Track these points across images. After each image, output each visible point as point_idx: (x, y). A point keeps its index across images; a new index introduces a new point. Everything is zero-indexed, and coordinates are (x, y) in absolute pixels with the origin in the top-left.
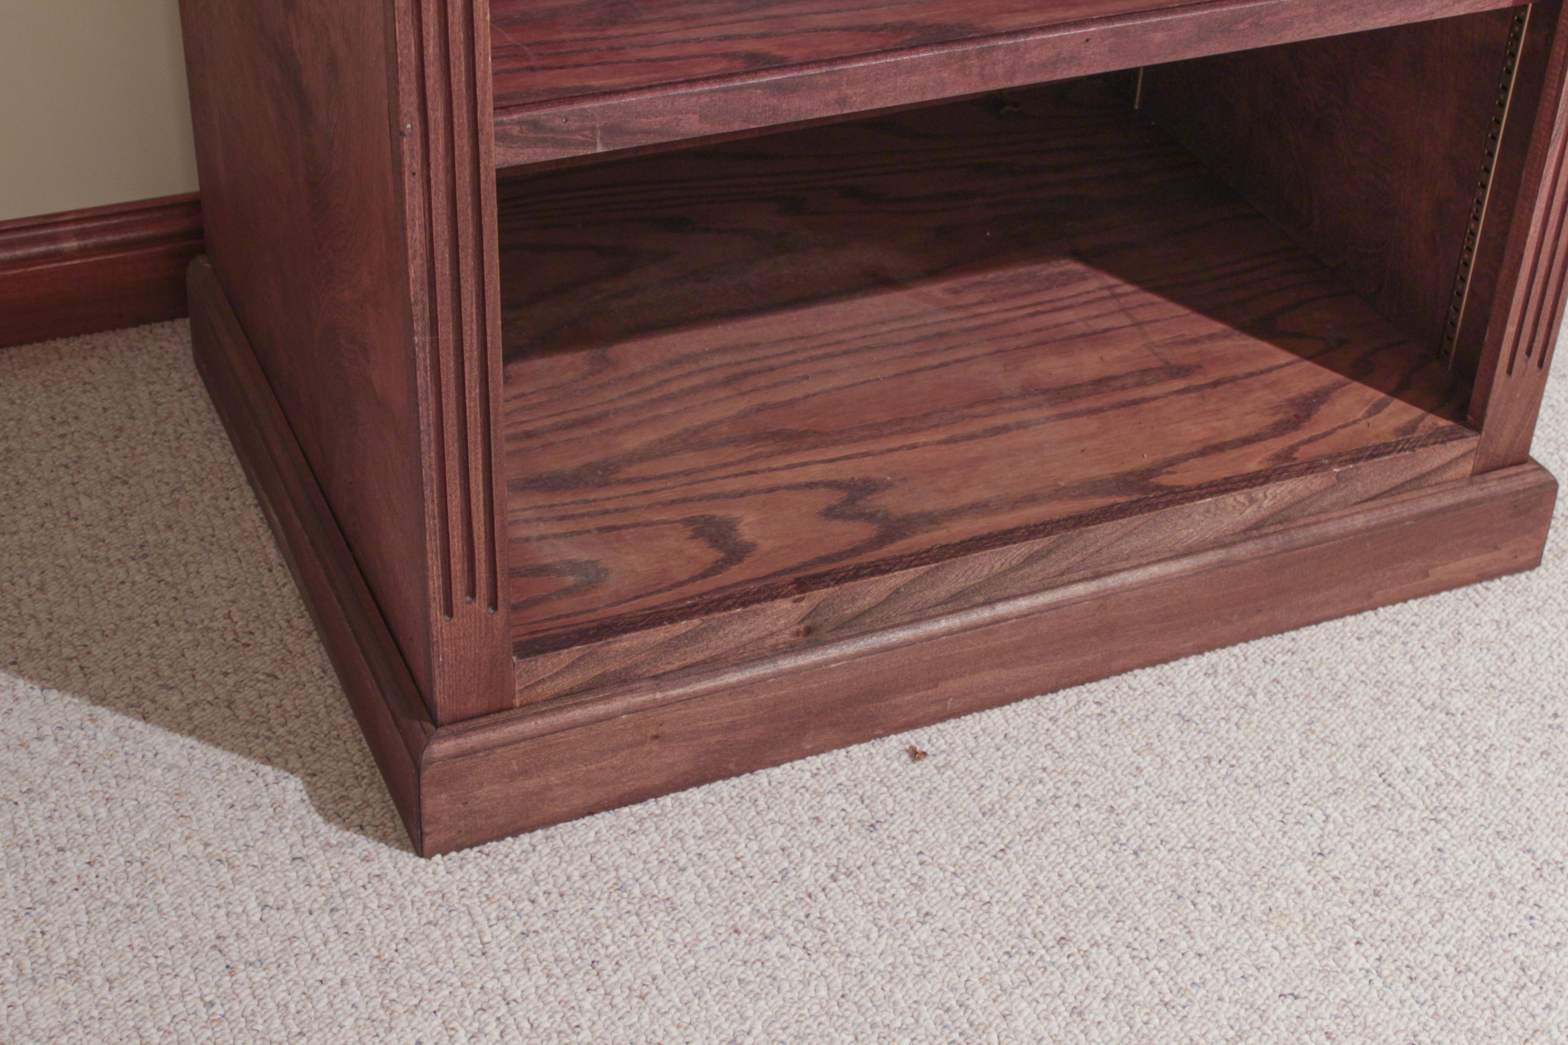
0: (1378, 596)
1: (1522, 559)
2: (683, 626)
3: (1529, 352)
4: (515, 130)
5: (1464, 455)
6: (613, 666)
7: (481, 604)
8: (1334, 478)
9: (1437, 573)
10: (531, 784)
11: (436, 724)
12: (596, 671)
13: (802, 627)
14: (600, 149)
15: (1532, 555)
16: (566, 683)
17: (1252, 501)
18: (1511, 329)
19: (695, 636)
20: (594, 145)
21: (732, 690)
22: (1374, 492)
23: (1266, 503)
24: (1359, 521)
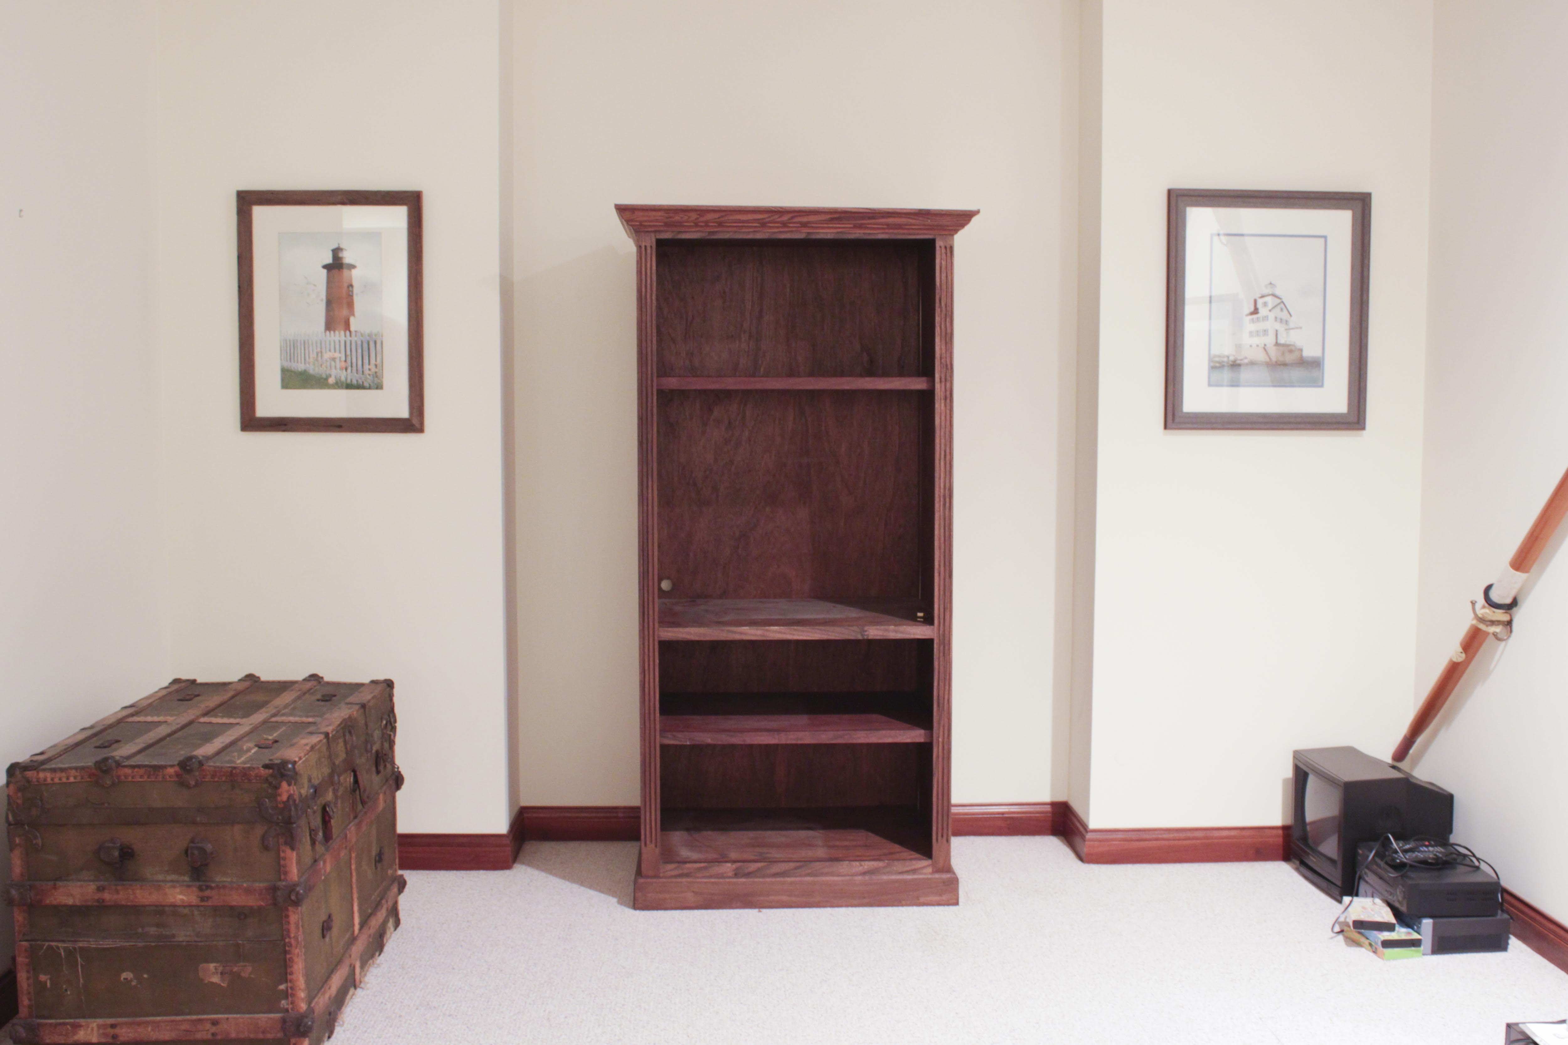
0: (903, 902)
1: (951, 902)
2: (702, 865)
3: (942, 836)
4: (670, 736)
5: (928, 866)
6: (685, 871)
7: (653, 845)
8: (886, 864)
9: (922, 900)
10: (661, 896)
11: (641, 876)
12: (681, 872)
13: (733, 873)
14: (688, 743)
15: (955, 901)
16: (673, 873)
17: (861, 865)
18: (934, 828)
19: (705, 868)
20: (686, 742)
21: (713, 883)
22: (900, 871)
23: (866, 867)
24: (893, 877)
